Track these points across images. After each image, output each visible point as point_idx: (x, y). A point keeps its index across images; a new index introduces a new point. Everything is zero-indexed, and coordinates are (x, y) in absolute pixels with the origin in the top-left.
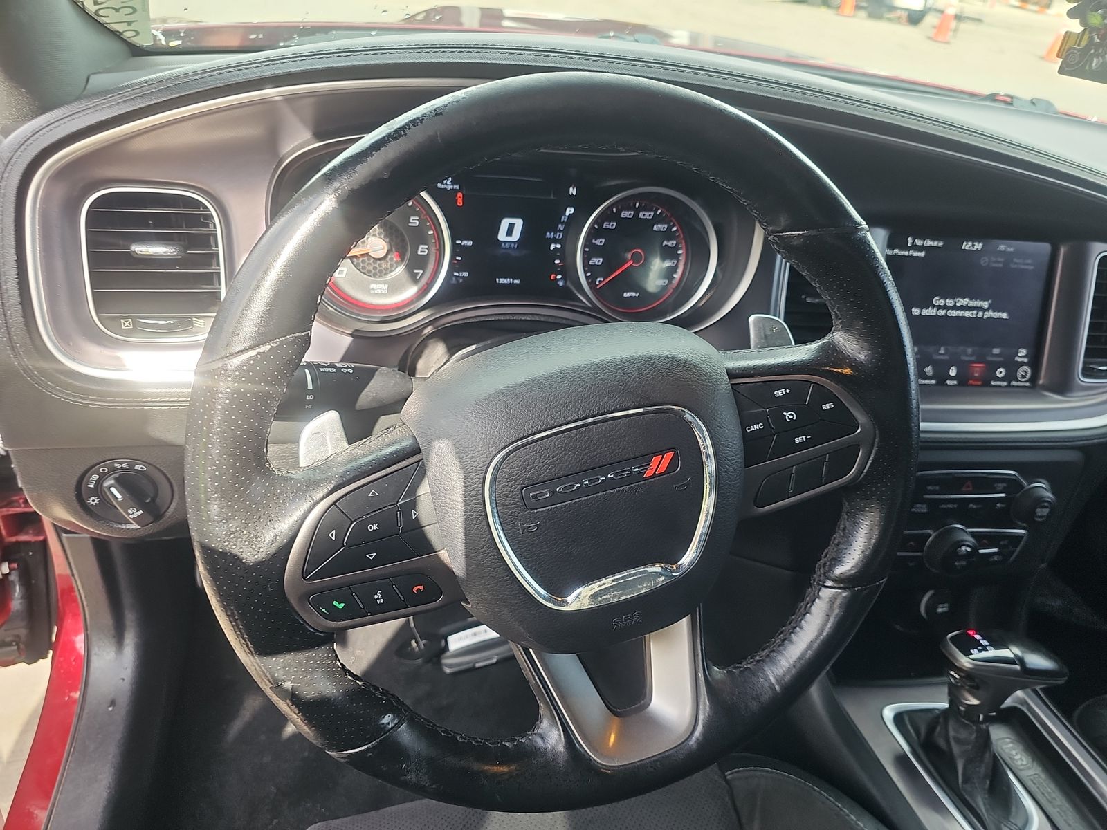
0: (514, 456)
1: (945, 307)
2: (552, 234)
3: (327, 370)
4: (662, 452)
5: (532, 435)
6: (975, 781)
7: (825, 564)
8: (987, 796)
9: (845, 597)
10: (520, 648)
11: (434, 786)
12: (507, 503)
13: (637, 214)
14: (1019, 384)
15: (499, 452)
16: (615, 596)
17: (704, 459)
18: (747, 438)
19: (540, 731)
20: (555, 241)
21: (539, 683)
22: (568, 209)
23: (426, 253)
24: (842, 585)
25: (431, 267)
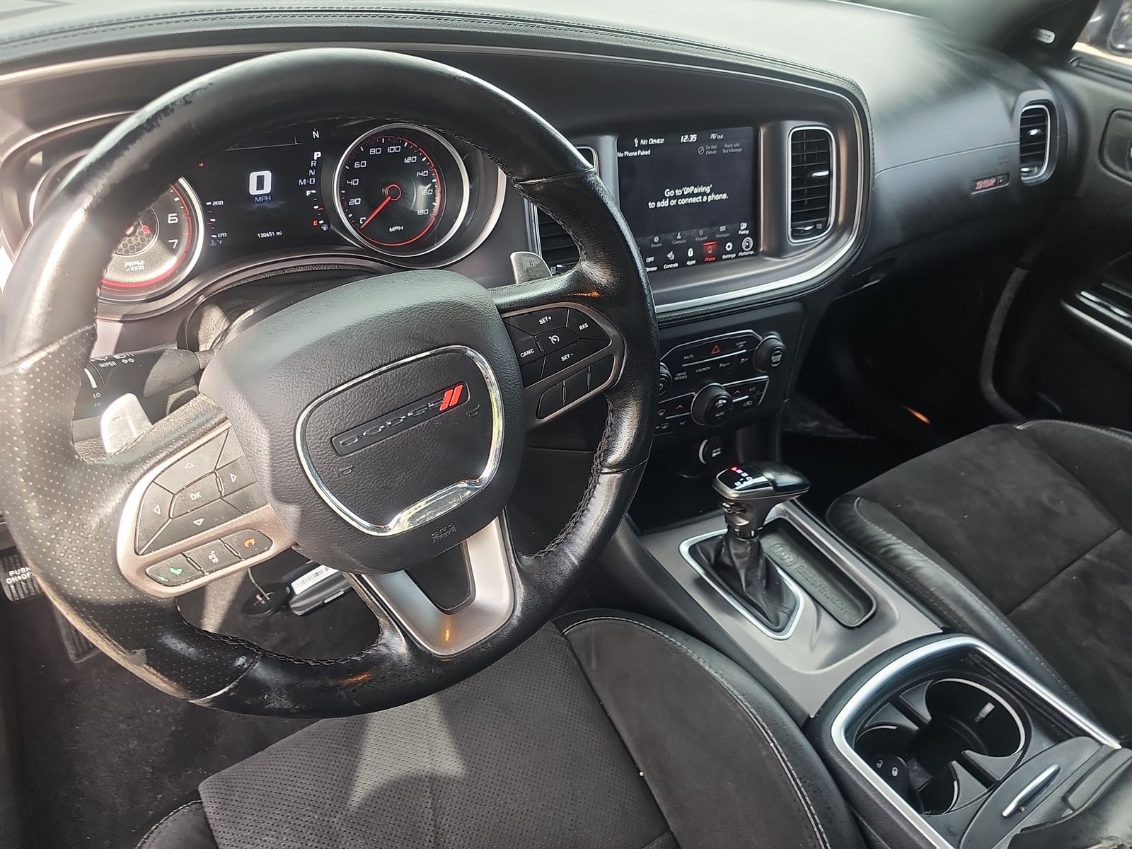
0: (318, 412)
1: (675, 197)
2: (305, 180)
3: (107, 364)
4: (452, 387)
5: (332, 390)
6: (755, 583)
7: (600, 455)
8: (765, 592)
9: (619, 479)
10: (354, 576)
11: (297, 707)
12: (319, 453)
13: (385, 150)
14: (744, 253)
15: (304, 410)
16: (431, 514)
17: (489, 387)
18: (522, 363)
19: (383, 641)
20: (310, 187)
21: (376, 602)
22: (316, 154)
23: (177, 221)
24: (615, 470)
25: (186, 234)
